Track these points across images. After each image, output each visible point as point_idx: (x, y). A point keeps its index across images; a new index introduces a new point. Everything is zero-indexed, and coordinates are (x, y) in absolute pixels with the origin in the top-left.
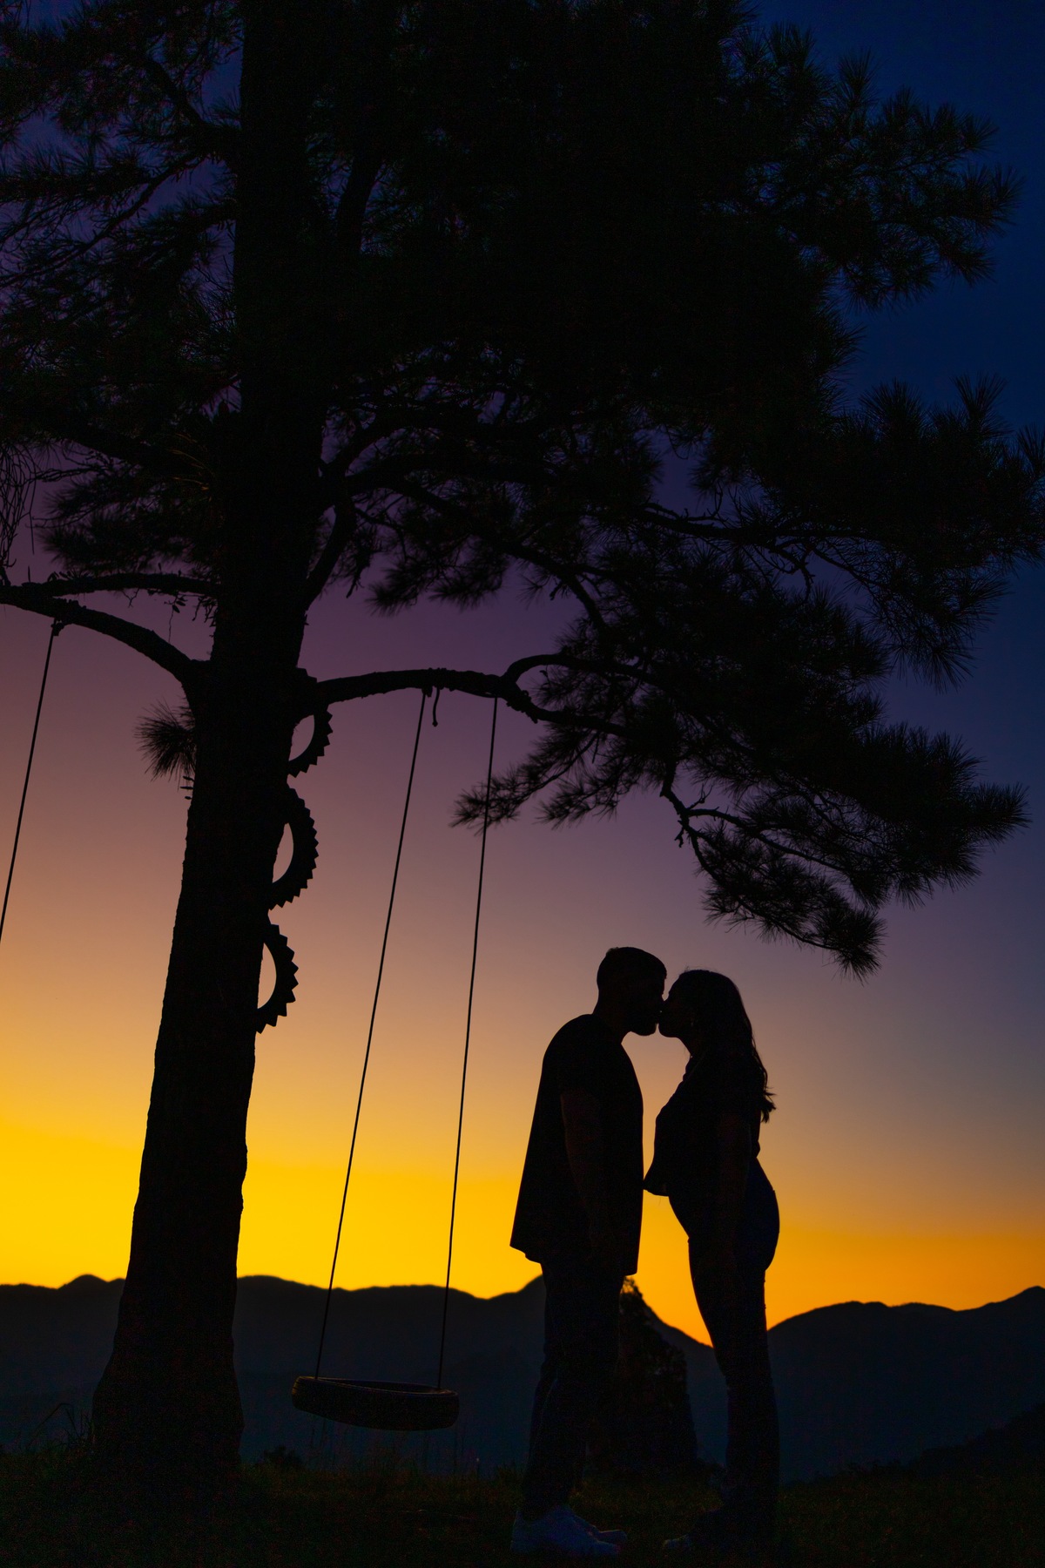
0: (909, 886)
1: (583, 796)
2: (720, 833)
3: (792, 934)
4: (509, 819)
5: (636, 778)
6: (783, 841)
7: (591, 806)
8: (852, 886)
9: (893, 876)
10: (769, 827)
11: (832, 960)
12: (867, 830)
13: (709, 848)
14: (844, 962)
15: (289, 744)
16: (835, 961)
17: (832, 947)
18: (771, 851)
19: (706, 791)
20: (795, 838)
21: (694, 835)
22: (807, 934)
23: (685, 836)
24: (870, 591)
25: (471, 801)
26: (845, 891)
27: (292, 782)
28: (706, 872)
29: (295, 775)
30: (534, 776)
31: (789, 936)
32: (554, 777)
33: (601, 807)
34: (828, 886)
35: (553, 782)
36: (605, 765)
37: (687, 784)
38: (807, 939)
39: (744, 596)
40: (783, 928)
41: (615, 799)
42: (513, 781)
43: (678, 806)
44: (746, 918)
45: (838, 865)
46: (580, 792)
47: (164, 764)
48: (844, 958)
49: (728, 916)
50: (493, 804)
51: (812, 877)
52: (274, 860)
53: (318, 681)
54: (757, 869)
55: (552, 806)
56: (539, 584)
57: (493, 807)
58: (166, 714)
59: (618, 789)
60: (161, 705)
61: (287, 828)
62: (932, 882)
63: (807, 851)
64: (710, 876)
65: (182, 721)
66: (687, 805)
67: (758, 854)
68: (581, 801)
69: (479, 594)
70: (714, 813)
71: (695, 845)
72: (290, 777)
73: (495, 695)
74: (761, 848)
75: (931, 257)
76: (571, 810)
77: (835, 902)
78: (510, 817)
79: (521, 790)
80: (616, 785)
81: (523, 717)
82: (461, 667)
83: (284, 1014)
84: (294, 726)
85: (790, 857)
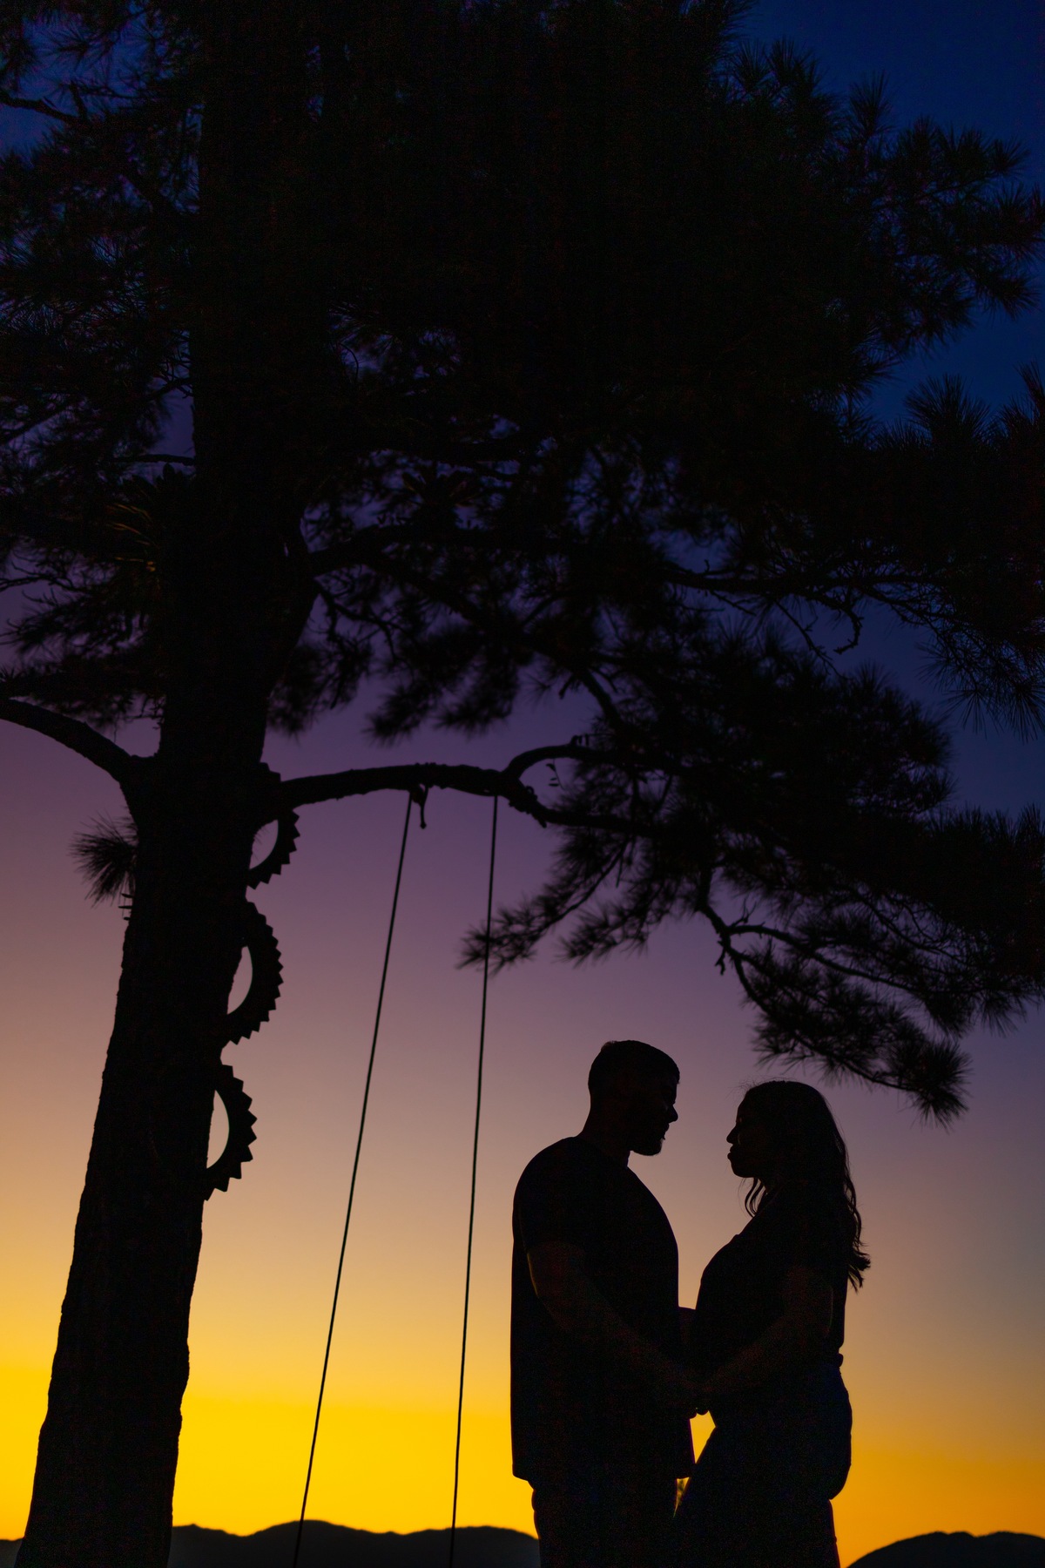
0: (996, 1007)
1: (608, 929)
2: (768, 955)
3: (859, 1073)
4: (525, 960)
5: (668, 906)
6: (841, 960)
7: (617, 940)
8: (928, 1012)
9: (975, 997)
10: (824, 944)
11: (910, 1103)
12: (942, 941)
13: (757, 974)
14: (923, 1105)
15: (250, 853)
16: (914, 1105)
17: (908, 1088)
18: (829, 976)
19: (749, 906)
20: (856, 957)
21: (737, 958)
22: (877, 1072)
23: (727, 959)
24: (932, 627)
25: (478, 937)
26: (921, 1018)
27: (251, 895)
28: (754, 1004)
29: (254, 886)
30: (552, 908)
31: (856, 1075)
32: (574, 907)
33: (628, 943)
34: (898, 1014)
35: (571, 912)
36: (630, 891)
37: (728, 901)
38: (878, 1078)
39: (779, 682)
40: (848, 1066)
41: (644, 929)
42: (527, 914)
43: (717, 923)
44: (803, 1057)
45: (909, 986)
46: (604, 925)
47: (106, 887)
48: (923, 1101)
49: (784, 1056)
50: (505, 941)
51: (880, 1004)
52: (229, 989)
53: (284, 779)
54: (815, 997)
55: (573, 942)
56: (547, 684)
57: (506, 945)
58: (109, 828)
59: (648, 919)
60: (103, 819)
61: (246, 952)
62: (1024, 1001)
63: (872, 971)
64: (759, 1009)
65: (127, 834)
66: (728, 922)
67: (815, 979)
68: (606, 935)
69: (486, 720)
70: (759, 929)
71: (740, 971)
72: (249, 889)
73: (494, 793)
74: (816, 971)
75: (967, 290)
76: (595, 945)
77: (908, 1033)
78: (525, 956)
79: (537, 924)
80: (645, 916)
81: (528, 820)
82: (452, 761)
83: (238, 1176)
84: (255, 831)
85: (853, 981)
